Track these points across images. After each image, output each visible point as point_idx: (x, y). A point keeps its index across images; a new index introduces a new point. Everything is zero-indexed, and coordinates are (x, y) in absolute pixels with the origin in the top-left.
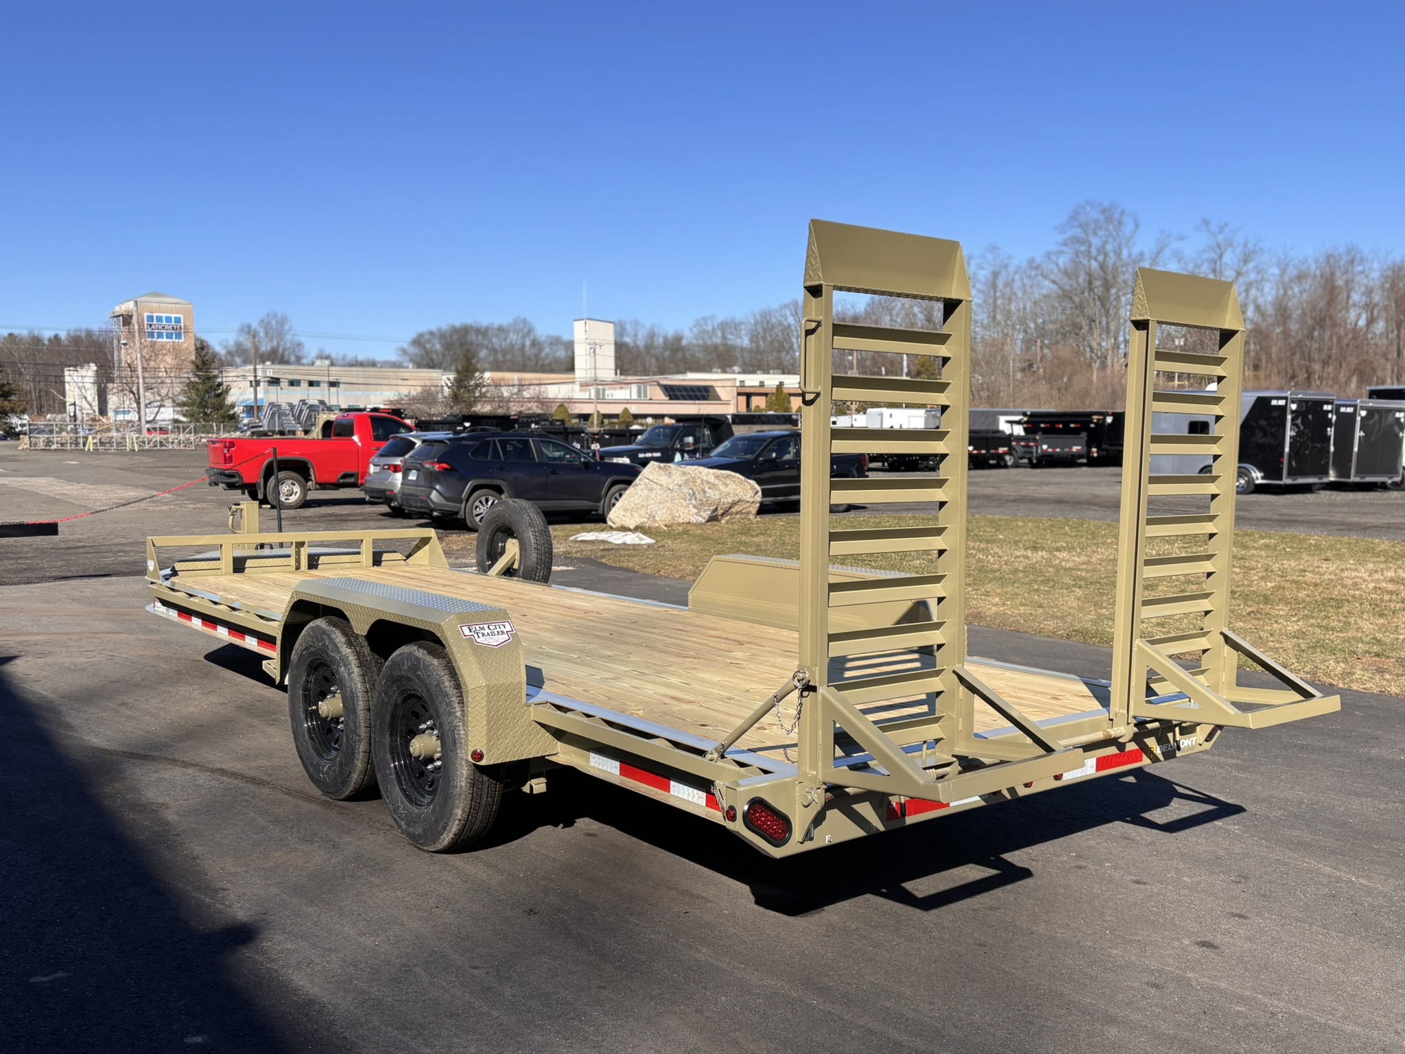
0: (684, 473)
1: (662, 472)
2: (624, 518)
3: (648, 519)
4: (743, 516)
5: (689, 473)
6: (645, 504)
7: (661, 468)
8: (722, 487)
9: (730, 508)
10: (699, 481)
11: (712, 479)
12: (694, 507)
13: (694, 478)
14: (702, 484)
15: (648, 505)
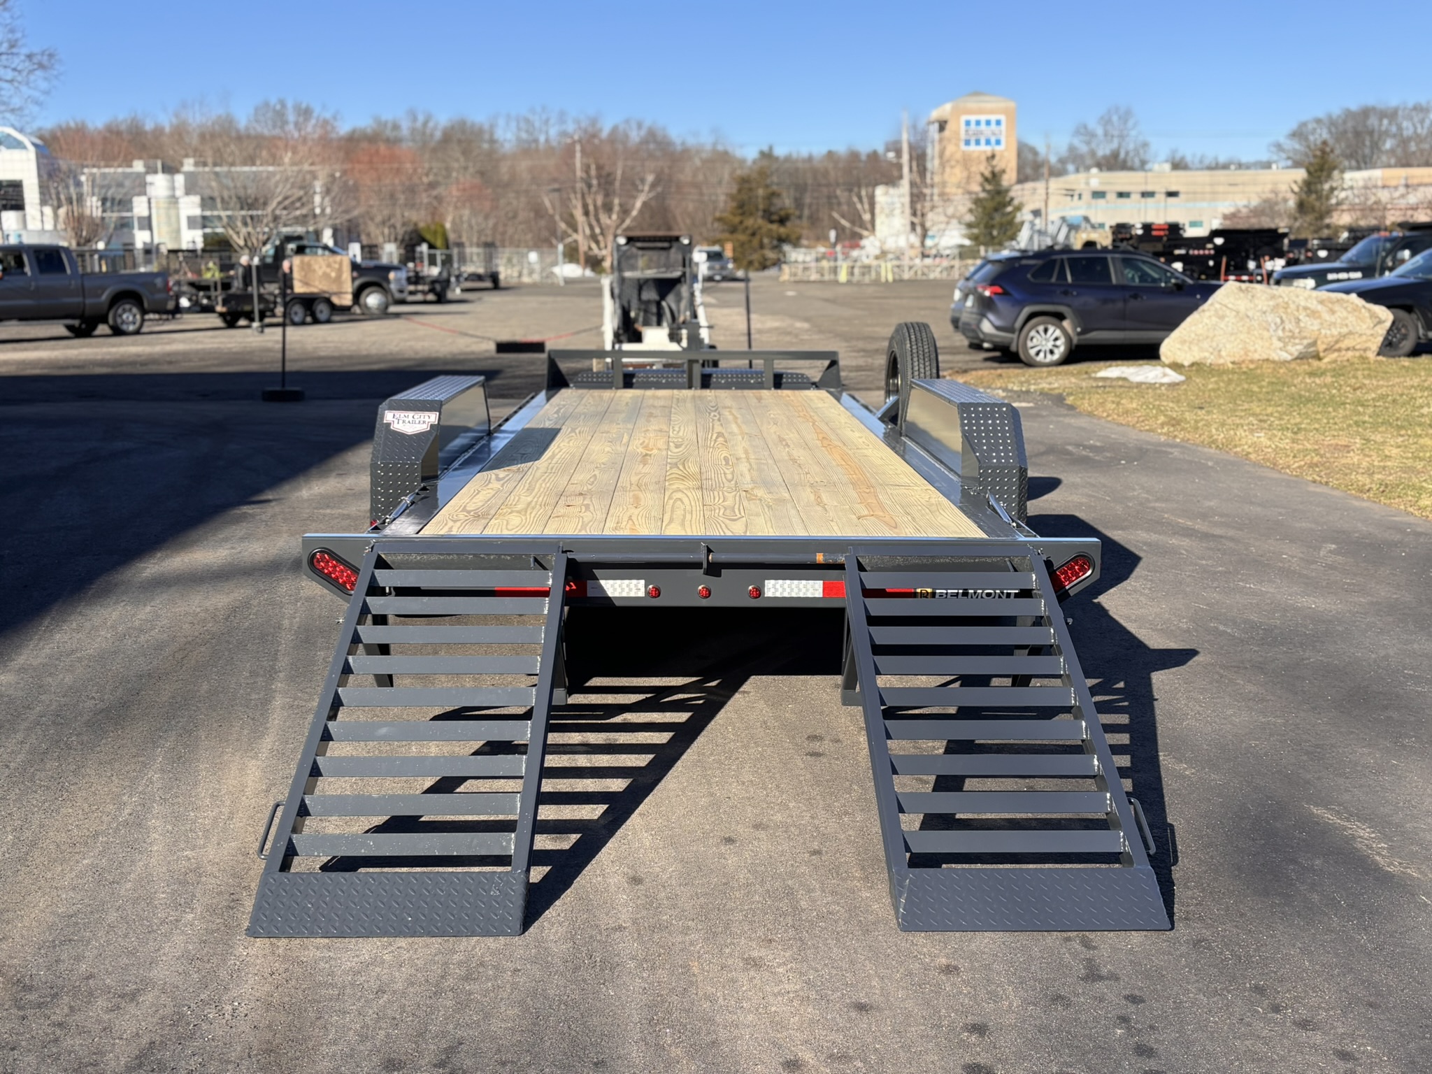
0: (1273, 297)
1: (1242, 295)
2: (1179, 353)
3: (1212, 354)
4: (1357, 354)
5: (1281, 297)
6: (1211, 335)
7: (1240, 289)
8: (1326, 316)
9: (1337, 342)
10: (1293, 306)
11: (1314, 305)
12: (1280, 339)
13: (1287, 303)
14: (1298, 310)
15: (1215, 336)
